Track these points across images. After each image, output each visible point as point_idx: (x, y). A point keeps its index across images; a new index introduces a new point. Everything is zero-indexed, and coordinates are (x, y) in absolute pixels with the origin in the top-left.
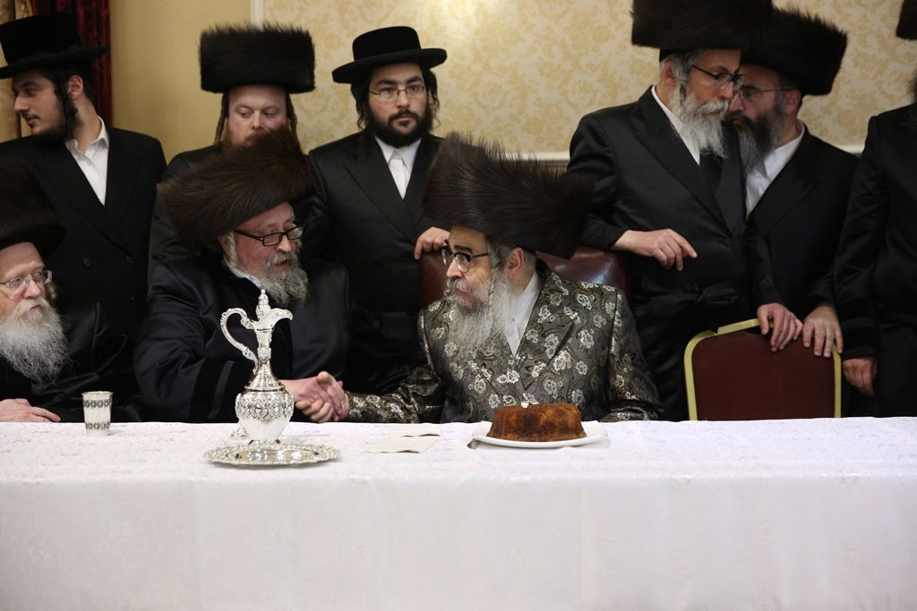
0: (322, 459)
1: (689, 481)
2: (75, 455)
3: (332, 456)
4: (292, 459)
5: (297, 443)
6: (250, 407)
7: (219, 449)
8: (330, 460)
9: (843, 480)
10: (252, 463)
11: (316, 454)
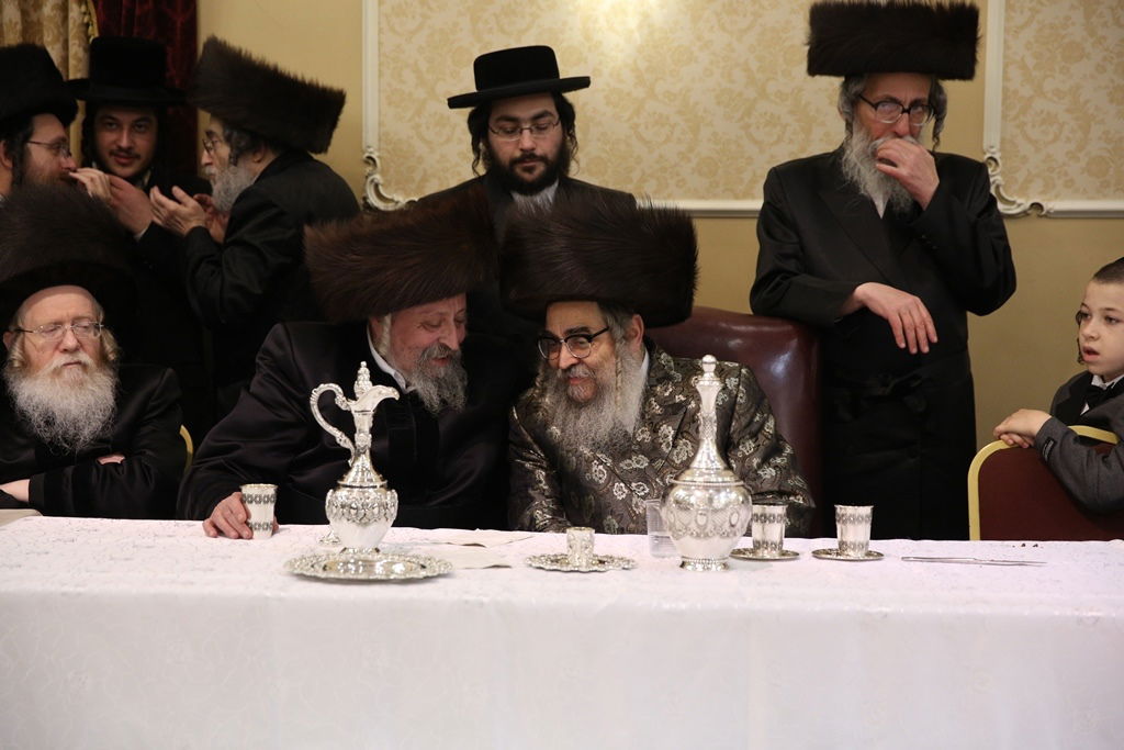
0: (429, 574)
1: (886, 615)
2: (127, 559)
3: (443, 570)
4: (392, 573)
5: (401, 552)
6: (343, 506)
7: (303, 558)
8: (439, 576)
9: (1080, 620)
10: (342, 577)
11: (423, 567)
